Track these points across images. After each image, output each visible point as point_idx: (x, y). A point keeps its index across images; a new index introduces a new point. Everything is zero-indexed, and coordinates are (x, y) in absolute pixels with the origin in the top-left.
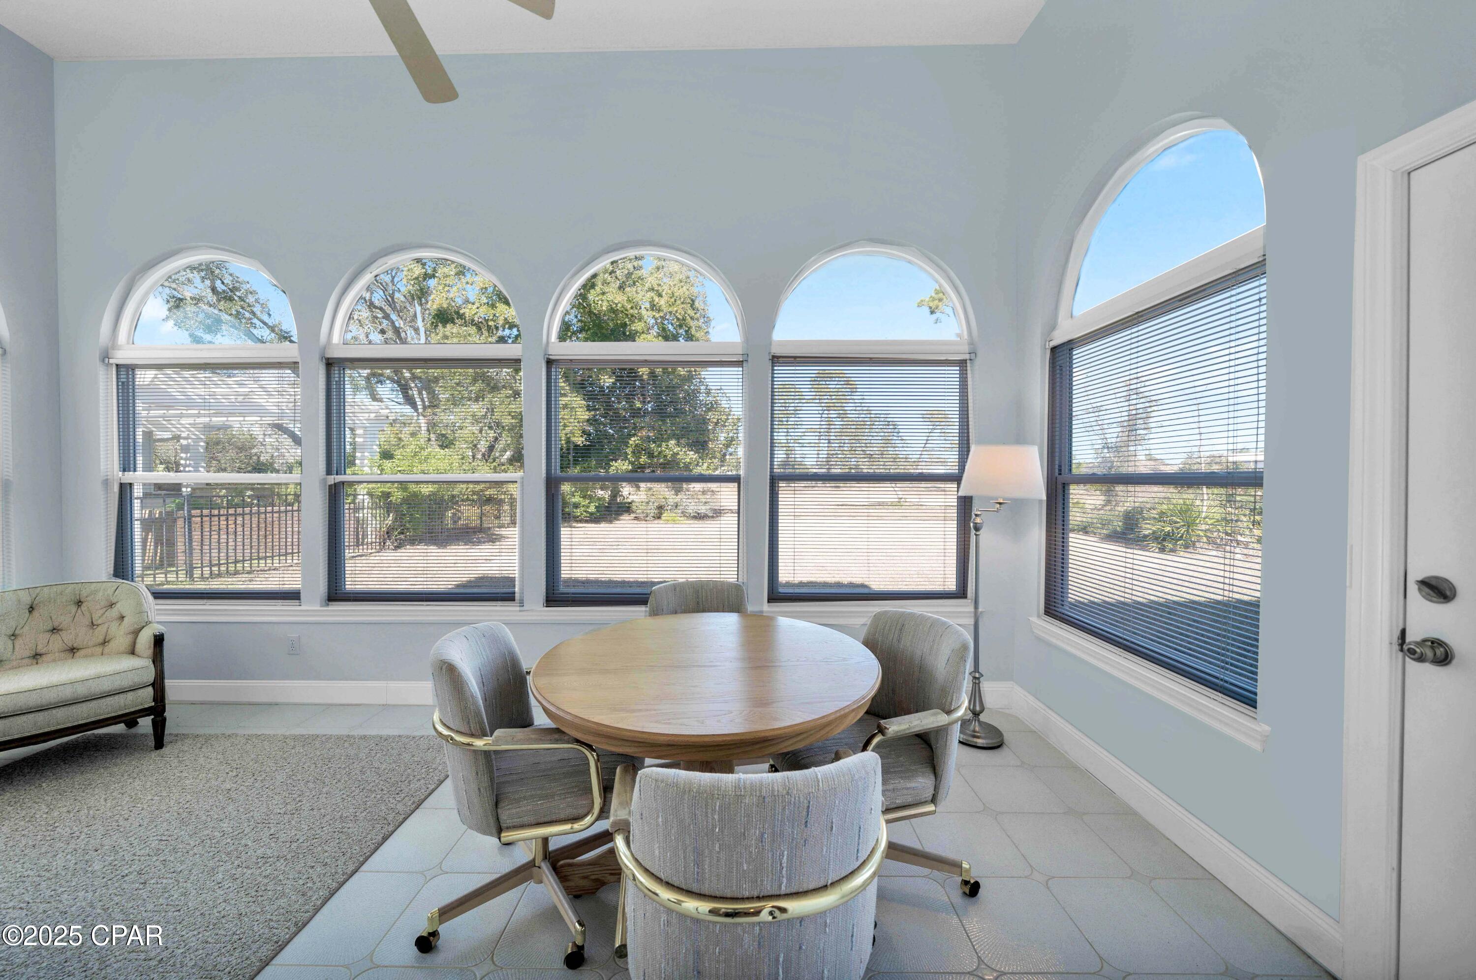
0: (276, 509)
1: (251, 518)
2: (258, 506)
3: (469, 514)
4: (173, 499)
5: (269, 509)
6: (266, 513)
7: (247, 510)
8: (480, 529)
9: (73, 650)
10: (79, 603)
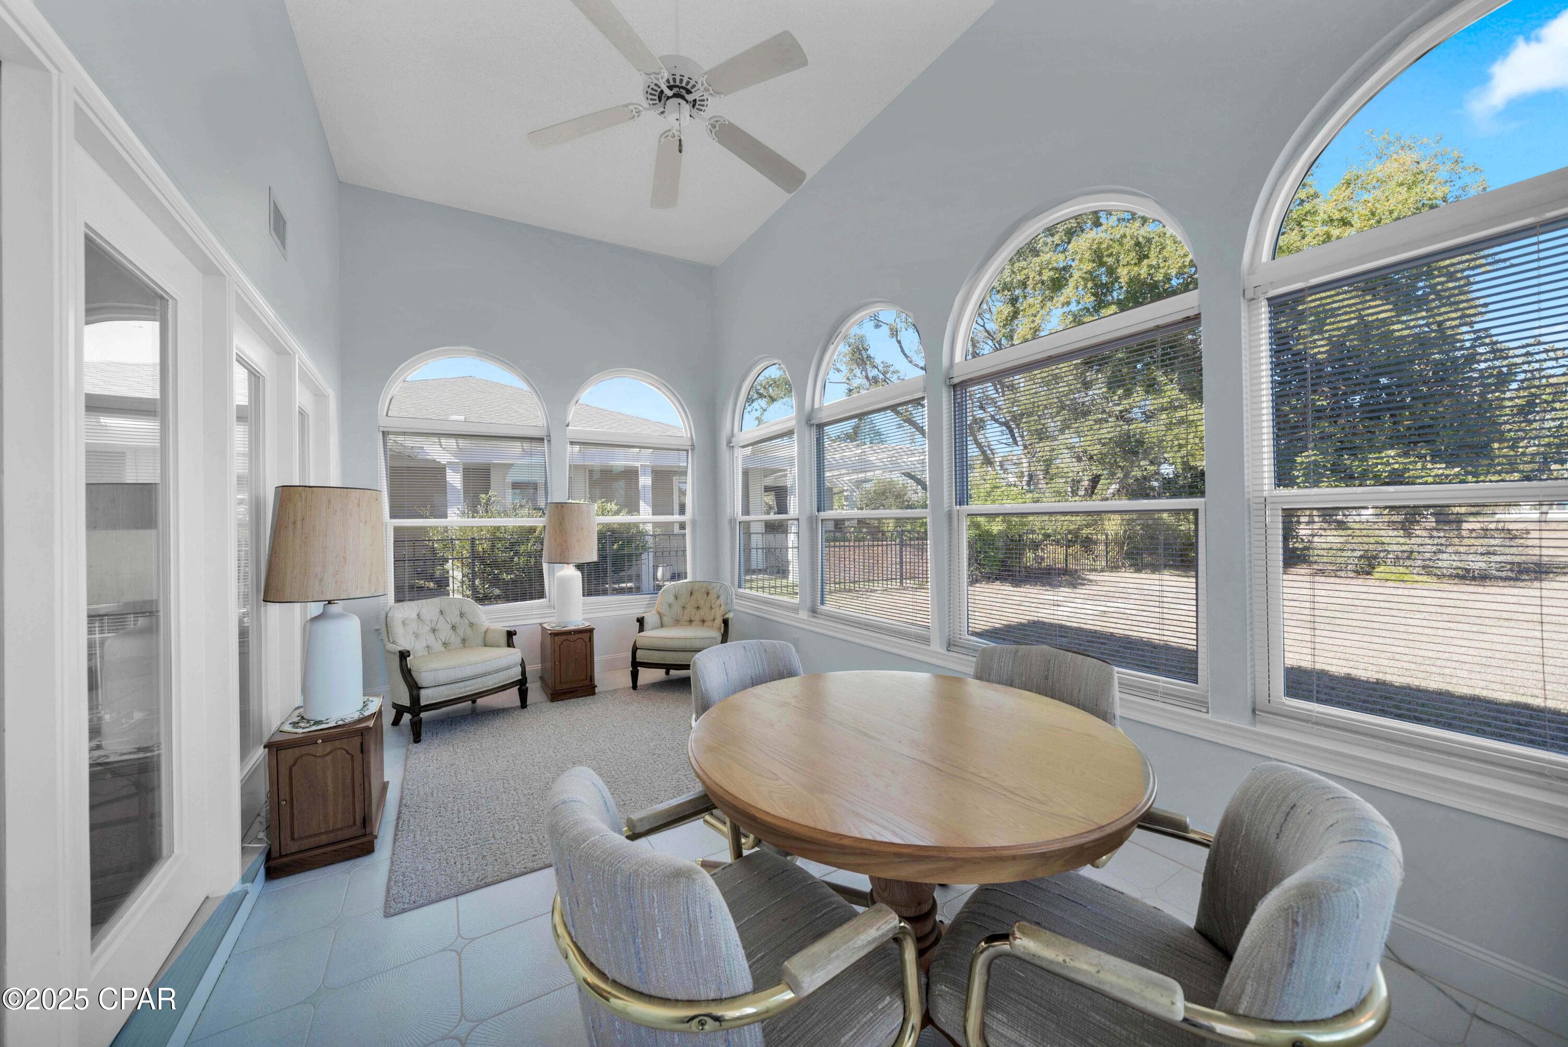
3: (1054, 555)
8: (1065, 572)
9: (703, 621)
10: (708, 593)
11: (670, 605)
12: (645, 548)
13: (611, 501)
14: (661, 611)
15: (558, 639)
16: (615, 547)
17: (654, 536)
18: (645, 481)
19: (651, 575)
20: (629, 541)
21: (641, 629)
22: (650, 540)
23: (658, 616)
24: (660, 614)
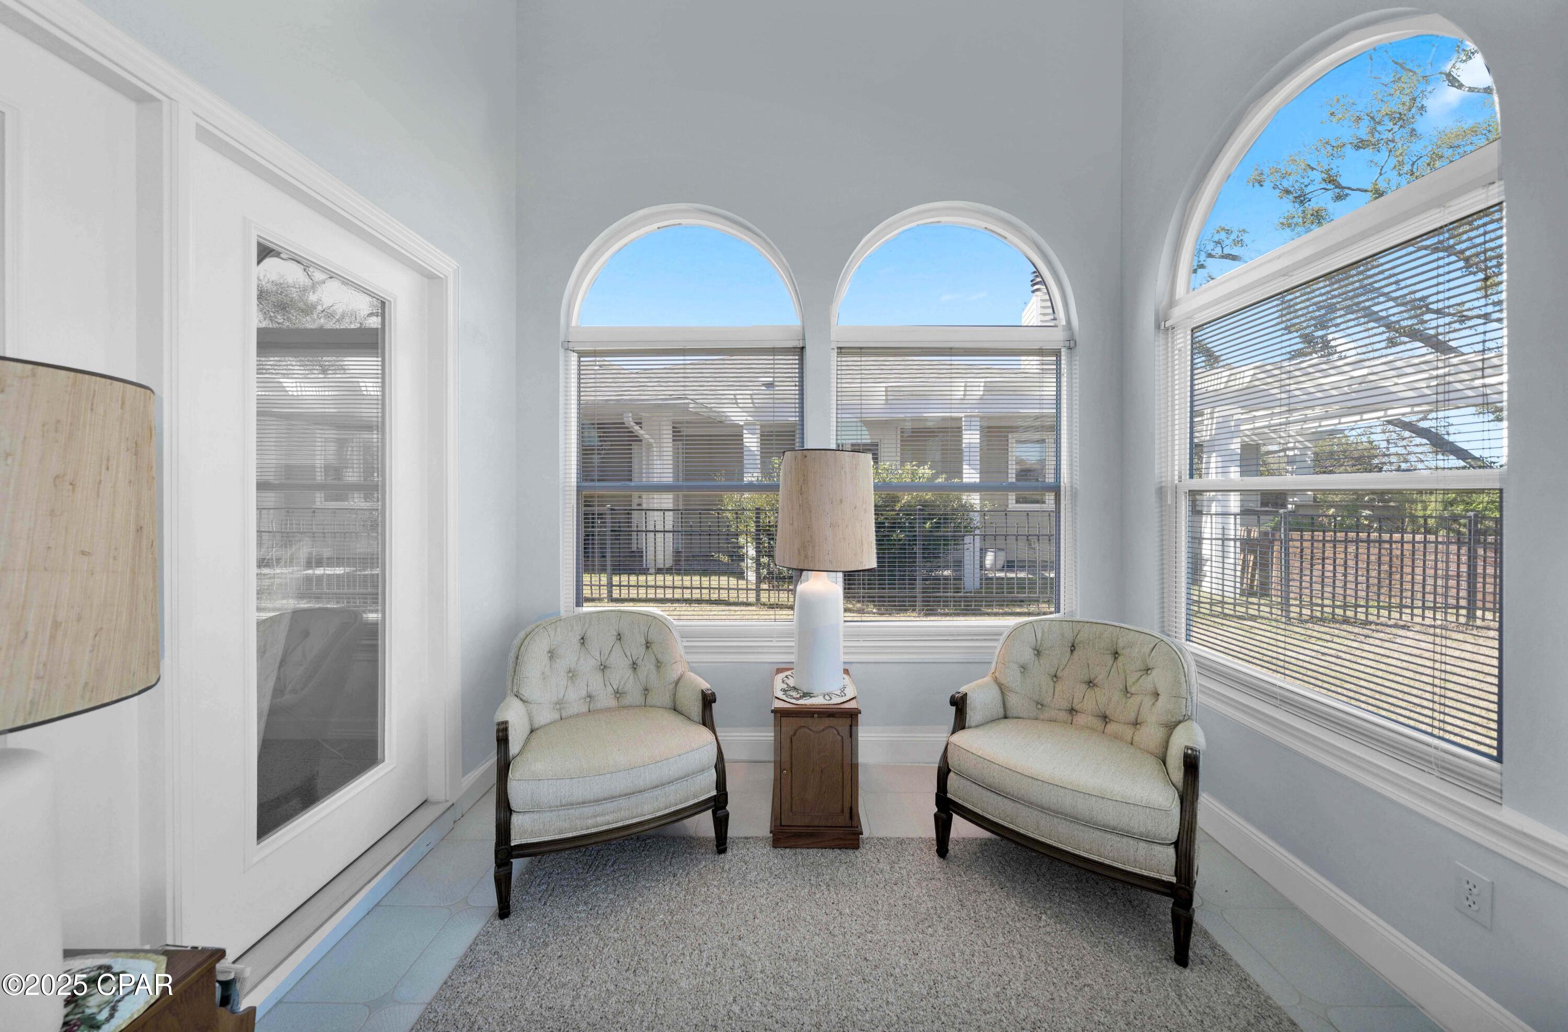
0: (1409, 537)
1: (1368, 549)
2: (1380, 530)
4: (1271, 518)
5: (1397, 536)
6: (1391, 542)
7: (1363, 535)
9: (1105, 718)
10: (1116, 654)
11: (1024, 668)
12: (969, 530)
13: (925, 463)
14: (1003, 680)
15: (789, 725)
16: (928, 525)
17: (983, 513)
18: (971, 438)
19: (977, 562)
20: (944, 519)
21: (960, 723)
22: (976, 518)
23: (995, 692)
24: (1001, 686)
